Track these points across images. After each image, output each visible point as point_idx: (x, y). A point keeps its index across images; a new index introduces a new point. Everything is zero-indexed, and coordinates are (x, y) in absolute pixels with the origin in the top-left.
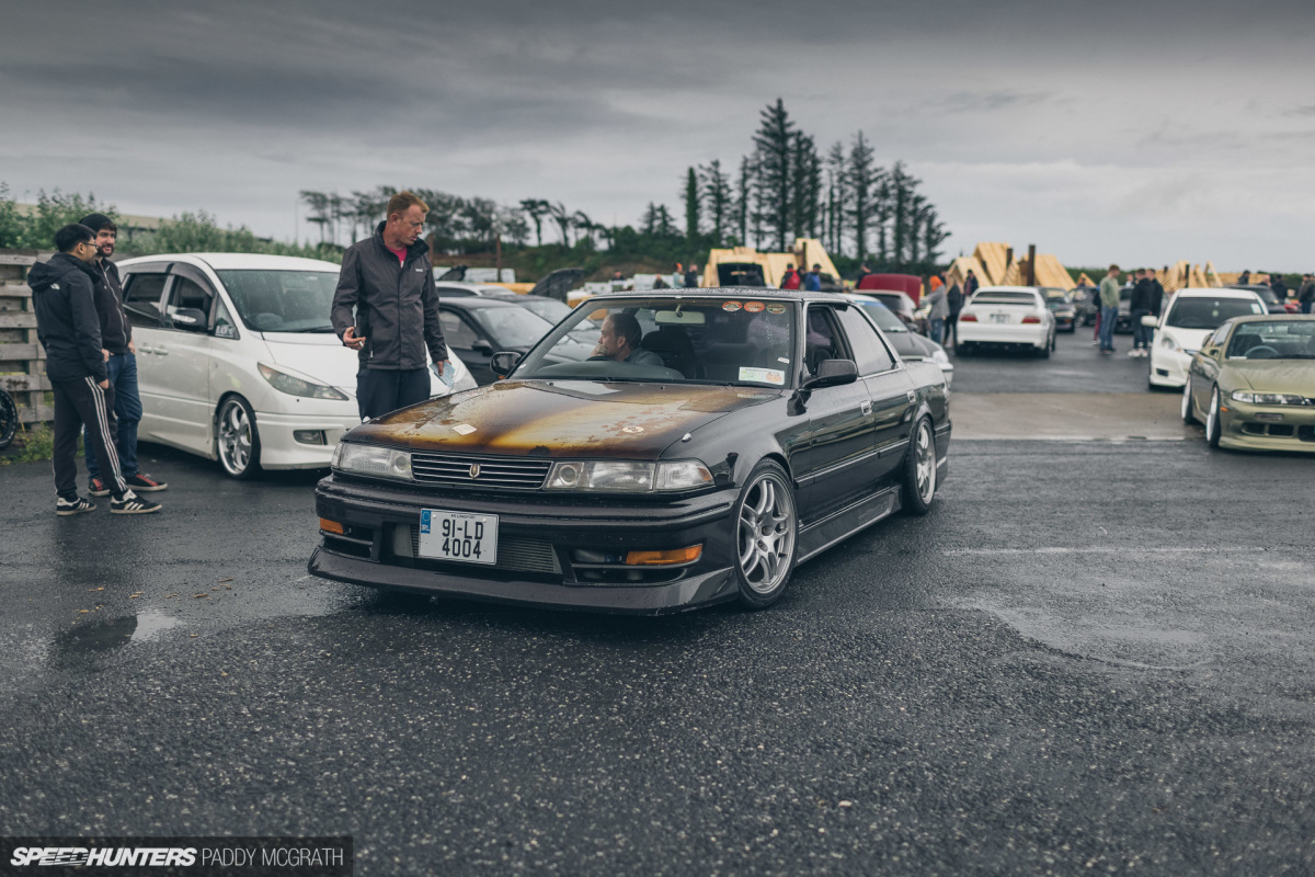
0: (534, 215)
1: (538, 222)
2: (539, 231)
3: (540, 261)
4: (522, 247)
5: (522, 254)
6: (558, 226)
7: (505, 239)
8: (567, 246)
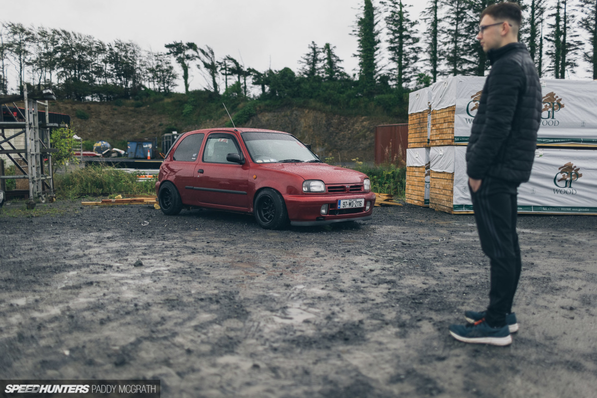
0: (181, 60)
1: (185, 68)
2: (186, 77)
3: (188, 108)
4: (168, 93)
5: (167, 100)
6: (206, 72)
7: (150, 85)
8: (216, 92)
